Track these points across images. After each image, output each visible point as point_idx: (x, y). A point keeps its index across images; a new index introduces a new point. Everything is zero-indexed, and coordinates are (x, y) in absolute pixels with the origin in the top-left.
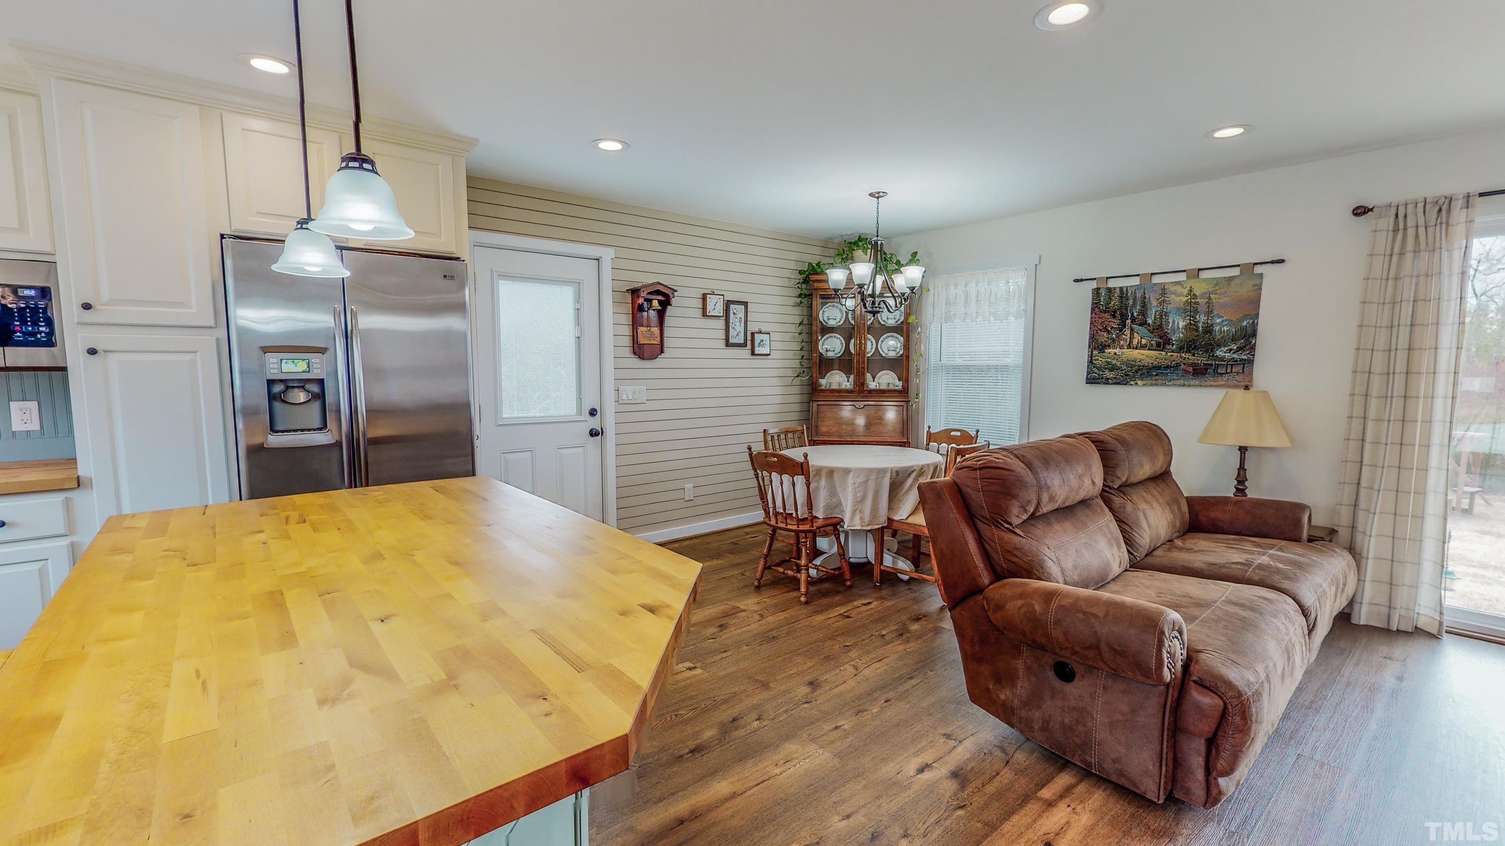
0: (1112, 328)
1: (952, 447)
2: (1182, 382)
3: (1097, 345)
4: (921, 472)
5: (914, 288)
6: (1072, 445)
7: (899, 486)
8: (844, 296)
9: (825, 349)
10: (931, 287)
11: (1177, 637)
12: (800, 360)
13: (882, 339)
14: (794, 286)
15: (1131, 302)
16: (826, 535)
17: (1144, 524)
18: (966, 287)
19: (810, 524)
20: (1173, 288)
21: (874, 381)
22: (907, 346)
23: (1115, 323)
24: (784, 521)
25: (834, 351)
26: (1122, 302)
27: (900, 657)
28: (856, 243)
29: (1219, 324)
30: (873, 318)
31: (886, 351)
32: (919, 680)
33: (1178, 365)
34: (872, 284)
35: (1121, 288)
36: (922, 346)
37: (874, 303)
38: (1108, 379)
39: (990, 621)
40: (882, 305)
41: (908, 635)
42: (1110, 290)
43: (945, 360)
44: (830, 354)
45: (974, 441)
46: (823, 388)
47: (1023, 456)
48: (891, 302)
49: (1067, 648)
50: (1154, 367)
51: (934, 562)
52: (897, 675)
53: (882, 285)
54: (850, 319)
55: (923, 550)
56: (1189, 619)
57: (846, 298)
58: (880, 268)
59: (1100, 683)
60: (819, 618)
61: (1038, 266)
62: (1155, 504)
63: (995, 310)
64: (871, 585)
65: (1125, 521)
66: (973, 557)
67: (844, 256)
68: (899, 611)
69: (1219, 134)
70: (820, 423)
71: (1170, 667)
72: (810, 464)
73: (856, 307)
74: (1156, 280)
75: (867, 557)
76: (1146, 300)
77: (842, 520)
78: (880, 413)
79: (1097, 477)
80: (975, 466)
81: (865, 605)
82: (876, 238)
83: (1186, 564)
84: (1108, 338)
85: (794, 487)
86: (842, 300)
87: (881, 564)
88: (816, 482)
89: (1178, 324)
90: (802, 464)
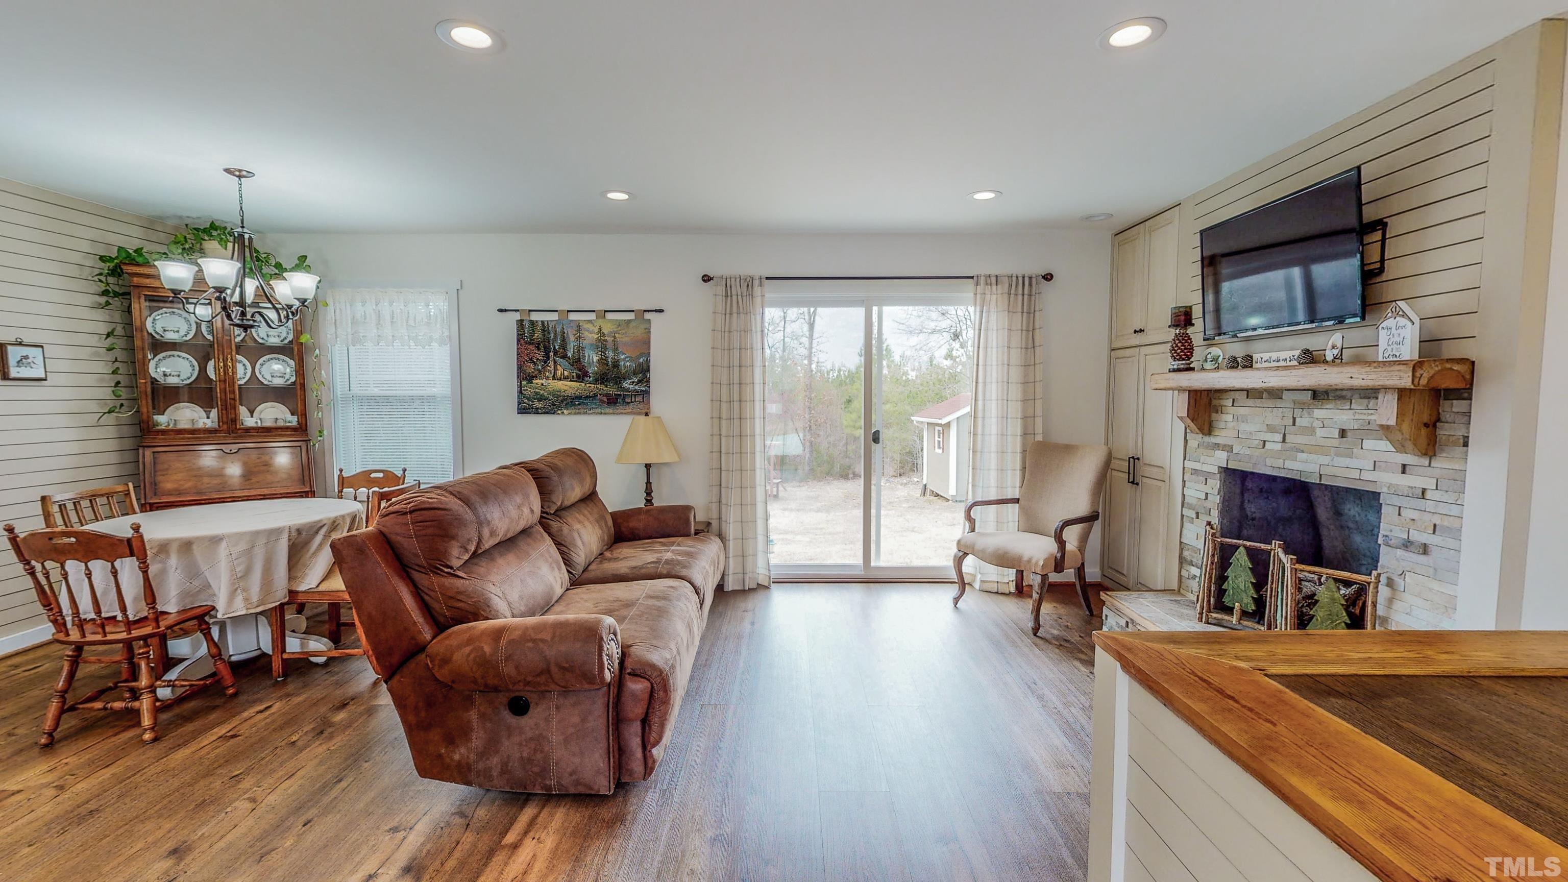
0: (538, 359)
1: (373, 492)
2: (599, 410)
3: (525, 377)
4: (334, 525)
5: (305, 300)
6: (508, 476)
7: (302, 548)
8: (191, 300)
9: (161, 373)
10: (330, 301)
11: (613, 639)
12: (113, 389)
13: (261, 361)
14: (90, 278)
15: (552, 336)
16: (185, 633)
17: (579, 543)
18: (377, 305)
19: (154, 624)
20: (586, 326)
21: (252, 417)
22: (300, 371)
23: (540, 355)
24: (100, 630)
25: (179, 376)
26: (544, 335)
27: (321, 761)
28: (205, 231)
29: (624, 360)
30: (244, 334)
31: (269, 377)
32: (352, 779)
33: (595, 395)
34: (238, 289)
35: (543, 322)
36: (323, 372)
37: (243, 314)
38: (537, 409)
39: (438, 680)
40: (258, 318)
41: (330, 730)
42: (533, 323)
43: (356, 390)
44: (172, 381)
45: (401, 482)
46: (163, 427)
47: (459, 492)
48: (272, 315)
49: (519, 681)
50: (576, 397)
51: (360, 631)
52: (318, 785)
53: (256, 292)
54: (205, 333)
55: (344, 619)
56: (620, 620)
57: (196, 304)
58: (251, 269)
59: (553, 705)
60: (182, 754)
61: (460, 292)
62: (587, 523)
63: (414, 335)
64: (269, 683)
65: (563, 543)
66: (410, 613)
67: (187, 246)
68: (315, 704)
69: (612, 195)
70: (159, 478)
71: (610, 667)
72: (146, 538)
73: (213, 318)
74: (573, 317)
75: (260, 649)
76: (565, 335)
77: (213, 608)
78: (266, 458)
79: (535, 505)
80: (405, 510)
81: (261, 712)
82: (240, 230)
83: (615, 572)
84: (534, 369)
85: (116, 577)
86: (188, 306)
87: (284, 650)
88: (160, 562)
89: (592, 358)
90: (129, 541)
